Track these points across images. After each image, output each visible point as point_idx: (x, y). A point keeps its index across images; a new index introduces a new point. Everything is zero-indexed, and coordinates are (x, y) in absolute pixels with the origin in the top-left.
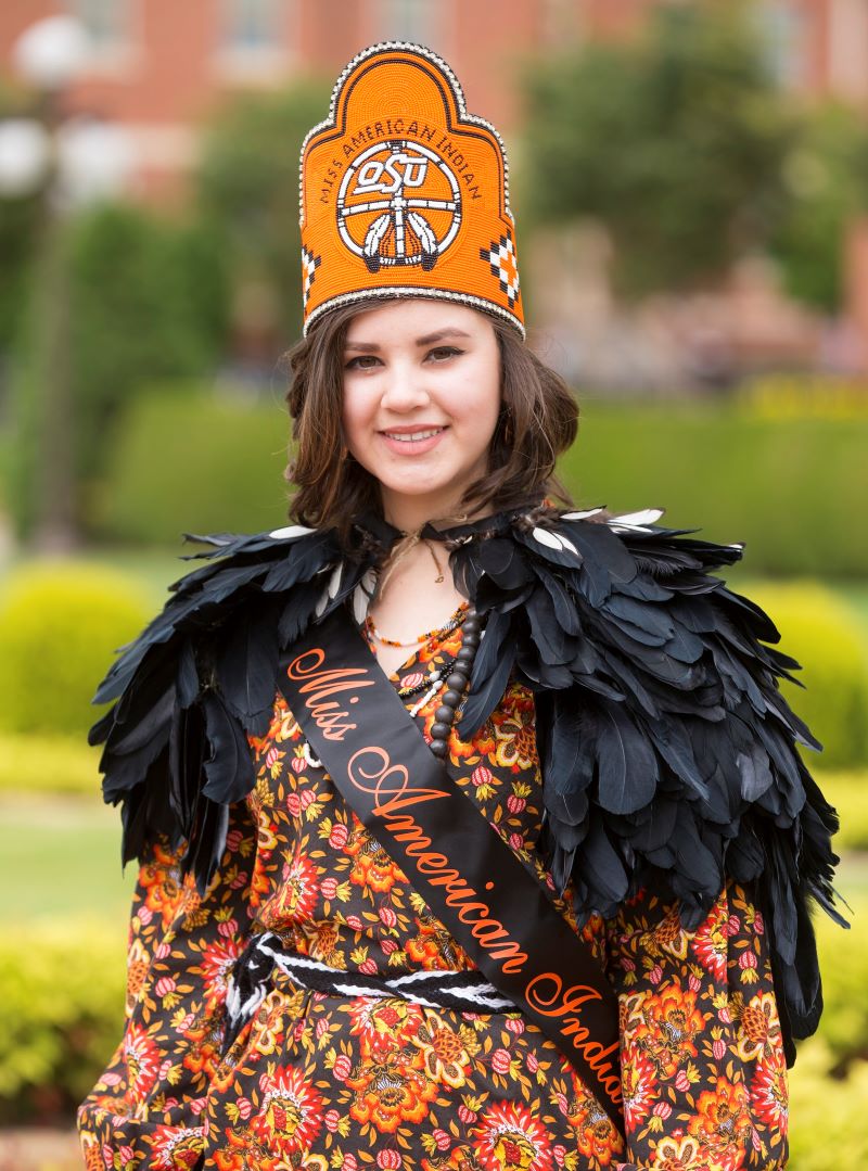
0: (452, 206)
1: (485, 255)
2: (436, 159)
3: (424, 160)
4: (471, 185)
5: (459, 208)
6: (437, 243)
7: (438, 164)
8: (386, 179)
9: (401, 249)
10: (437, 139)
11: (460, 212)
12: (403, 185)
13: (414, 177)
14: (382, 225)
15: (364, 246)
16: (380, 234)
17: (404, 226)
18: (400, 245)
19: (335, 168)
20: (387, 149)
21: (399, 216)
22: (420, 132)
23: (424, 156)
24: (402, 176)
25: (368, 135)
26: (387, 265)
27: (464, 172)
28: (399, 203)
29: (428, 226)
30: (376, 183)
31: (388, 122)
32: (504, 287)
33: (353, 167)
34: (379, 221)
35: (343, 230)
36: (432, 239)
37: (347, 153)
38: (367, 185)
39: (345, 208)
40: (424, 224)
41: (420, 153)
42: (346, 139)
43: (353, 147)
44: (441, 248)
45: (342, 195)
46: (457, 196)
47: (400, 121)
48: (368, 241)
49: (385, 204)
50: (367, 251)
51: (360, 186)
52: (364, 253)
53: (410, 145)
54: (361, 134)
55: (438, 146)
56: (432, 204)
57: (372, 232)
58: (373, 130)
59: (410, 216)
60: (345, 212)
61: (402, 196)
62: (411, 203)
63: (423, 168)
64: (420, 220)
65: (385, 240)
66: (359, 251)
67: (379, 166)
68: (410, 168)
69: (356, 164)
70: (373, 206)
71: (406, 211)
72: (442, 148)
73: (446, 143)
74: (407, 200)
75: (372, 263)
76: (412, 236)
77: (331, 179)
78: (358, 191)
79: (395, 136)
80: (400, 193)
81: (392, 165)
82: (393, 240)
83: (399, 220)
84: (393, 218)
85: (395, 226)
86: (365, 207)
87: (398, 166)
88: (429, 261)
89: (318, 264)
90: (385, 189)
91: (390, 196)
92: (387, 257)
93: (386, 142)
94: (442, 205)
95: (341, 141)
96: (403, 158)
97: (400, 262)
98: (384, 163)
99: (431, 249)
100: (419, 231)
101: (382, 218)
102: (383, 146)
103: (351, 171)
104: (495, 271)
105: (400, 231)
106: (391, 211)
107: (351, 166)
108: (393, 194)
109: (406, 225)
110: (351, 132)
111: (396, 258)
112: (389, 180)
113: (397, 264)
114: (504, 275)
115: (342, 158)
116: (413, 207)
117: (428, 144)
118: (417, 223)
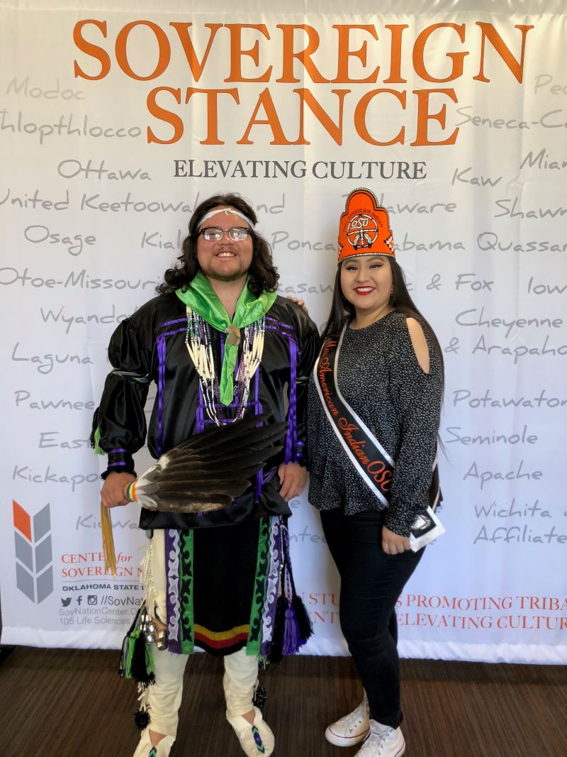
1: (385, 242)
3: (368, 219)
4: (380, 224)
7: (371, 219)
8: (358, 225)
9: (363, 243)
10: (371, 213)
11: (378, 232)
12: (362, 226)
13: (365, 224)
14: (357, 237)
15: (353, 243)
20: (359, 217)
21: (362, 234)
24: (362, 224)
25: (354, 214)
26: (359, 248)
27: (379, 221)
28: (362, 231)
29: (369, 236)
30: (356, 226)
31: (359, 210)
32: (391, 249)
33: (350, 223)
35: (348, 240)
38: (354, 227)
39: (348, 234)
41: (367, 217)
42: (349, 215)
44: (373, 242)
45: (348, 230)
46: (377, 227)
48: (355, 242)
49: (358, 232)
51: (352, 227)
52: (353, 245)
53: (364, 215)
54: (352, 213)
55: (371, 215)
56: (370, 230)
57: (356, 239)
58: (354, 212)
65: (359, 241)
68: (364, 221)
69: (351, 221)
70: (355, 232)
71: (364, 233)
73: (374, 213)
74: (364, 230)
75: (356, 247)
76: (365, 240)
77: (345, 226)
79: (360, 213)
80: (362, 228)
82: (361, 241)
83: (362, 236)
84: (360, 235)
86: (353, 233)
87: (361, 221)
88: (370, 245)
89: (342, 247)
90: (358, 228)
92: (359, 246)
93: (358, 215)
94: (373, 230)
96: (362, 219)
97: (363, 247)
98: (358, 221)
99: (369, 242)
100: (367, 238)
101: (358, 235)
104: (388, 245)
105: (362, 238)
106: (360, 233)
108: (360, 229)
109: (364, 237)
114: (390, 246)
117: (369, 214)
118: (367, 236)
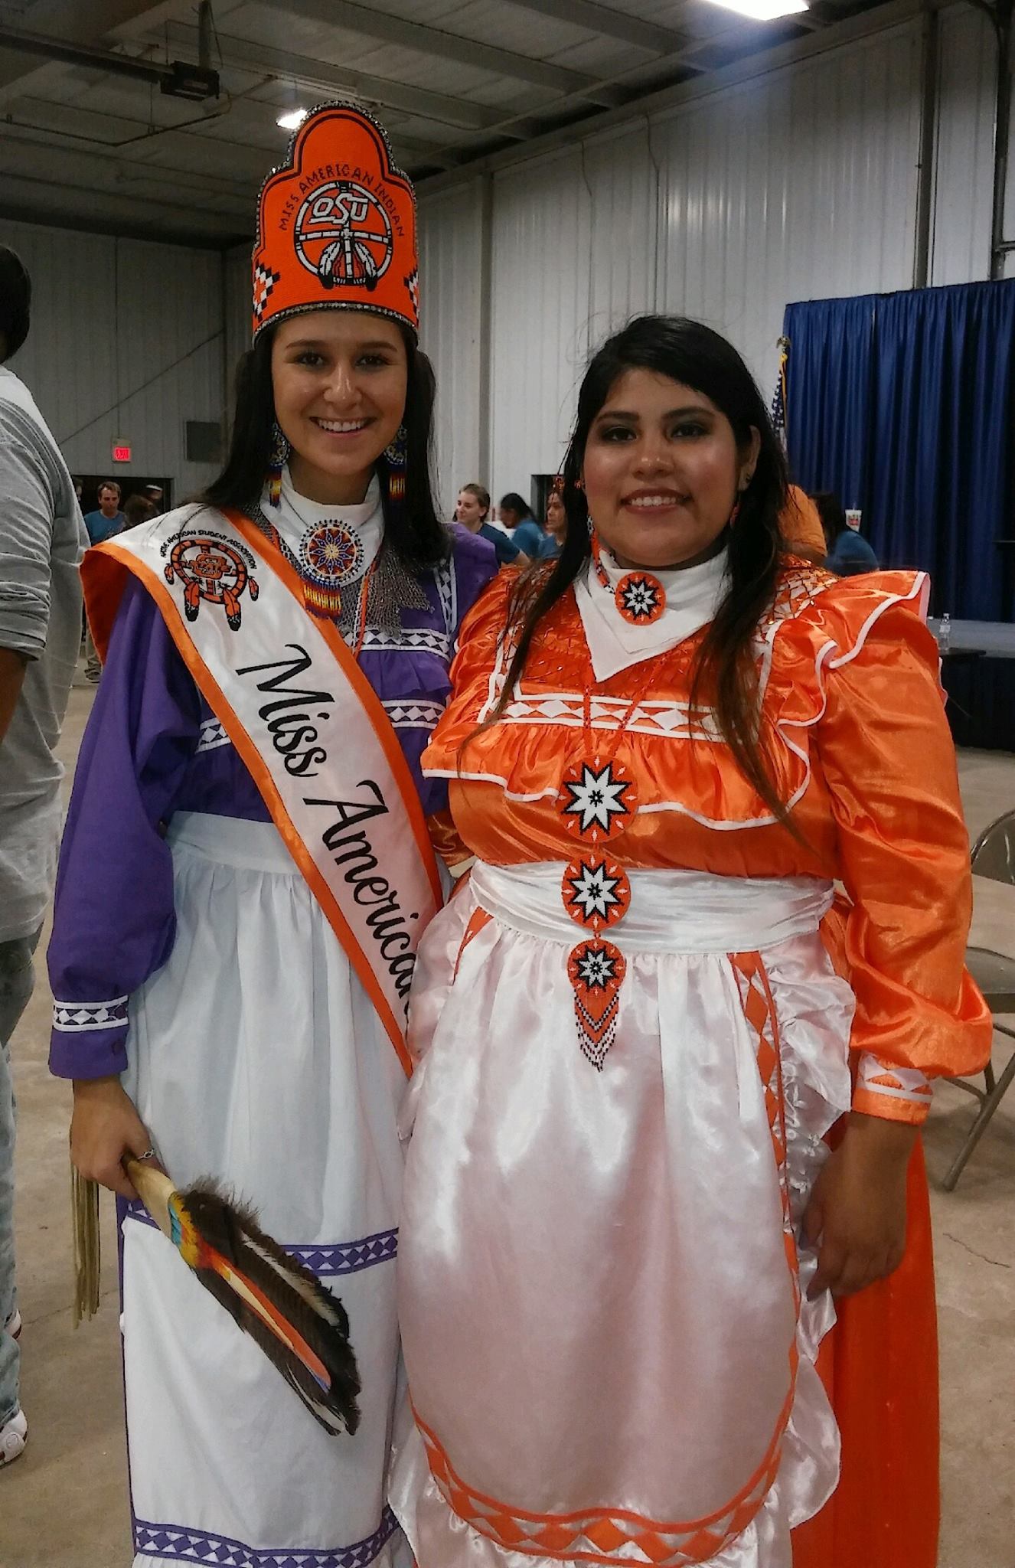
0: (386, 240)
1: (405, 282)
2: (374, 201)
3: (366, 201)
4: (398, 225)
5: (390, 244)
6: (377, 270)
7: (376, 205)
9: (349, 271)
10: (375, 185)
11: (391, 246)
12: (349, 218)
13: (358, 213)
14: (333, 251)
15: (319, 267)
16: (332, 258)
17: (351, 252)
18: (349, 267)
19: (293, 202)
20: (336, 188)
21: (347, 243)
22: (362, 177)
23: (365, 197)
24: (350, 212)
25: (321, 176)
26: (340, 284)
27: (393, 214)
28: (346, 231)
29: (370, 254)
30: (328, 215)
31: (337, 166)
32: (414, 307)
33: (308, 202)
34: (332, 247)
35: (300, 253)
36: (373, 265)
37: (303, 190)
38: (322, 217)
39: (301, 234)
40: (367, 252)
41: (362, 194)
43: (308, 185)
44: (380, 273)
45: (299, 224)
46: (389, 233)
47: (346, 166)
48: (323, 262)
49: (336, 233)
50: (322, 270)
51: (315, 217)
52: (319, 272)
53: (355, 187)
54: (314, 175)
55: (376, 190)
56: (372, 237)
57: (325, 256)
58: (324, 172)
59: (356, 246)
60: (302, 238)
61: (349, 228)
62: (357, 234)
63: (365, 207)
64: (364, 248)
65: (336, 263)
66: (315, 270)
67: (331, 202)
68: (355, 206)
69: (311, 198)
70: (326, 234)
71: (353, 240)
72: (378, 191)
73: (380, 189)
74: (354, 231)
75: (327, 281)
76: (357, 262)
77: (289, 210)
78: (313, 221)
79: (342, 178)
80: (347, 225)
81: (341, 202)
82: (343, 264)
83: (348, 248)
84: (343, 246)
85: (345, 253)
86: (319, 235)
87: (344, 201)
88: (371, 283)
89: (276, 278)
90: (336, 221)
91: (339, 227)
92: (339, 277)
93: (335, 182)
94: (379, 239)
95: (297, 179)
96: (349, 197)
97: (350, 282)
98: (334, 200)
99: (372, 273)
100: (364, 258)
101: (334, 245)
102: (333, 185)
103: (306, 205)
104: (410, 295)
105: (349, 257)
106: (341, 239)
107: (306, 201)
108: (342, 225)
109: (353, 251)
110: (307, 172)
111: (346, 278)
112: (339, 215)
113: (346, 284)
114: (415, 300)
115: (298, 193)
116: (358, 237)
117: (368, 188)
118: (361, 251)
